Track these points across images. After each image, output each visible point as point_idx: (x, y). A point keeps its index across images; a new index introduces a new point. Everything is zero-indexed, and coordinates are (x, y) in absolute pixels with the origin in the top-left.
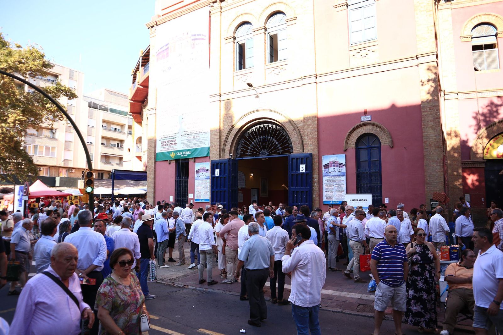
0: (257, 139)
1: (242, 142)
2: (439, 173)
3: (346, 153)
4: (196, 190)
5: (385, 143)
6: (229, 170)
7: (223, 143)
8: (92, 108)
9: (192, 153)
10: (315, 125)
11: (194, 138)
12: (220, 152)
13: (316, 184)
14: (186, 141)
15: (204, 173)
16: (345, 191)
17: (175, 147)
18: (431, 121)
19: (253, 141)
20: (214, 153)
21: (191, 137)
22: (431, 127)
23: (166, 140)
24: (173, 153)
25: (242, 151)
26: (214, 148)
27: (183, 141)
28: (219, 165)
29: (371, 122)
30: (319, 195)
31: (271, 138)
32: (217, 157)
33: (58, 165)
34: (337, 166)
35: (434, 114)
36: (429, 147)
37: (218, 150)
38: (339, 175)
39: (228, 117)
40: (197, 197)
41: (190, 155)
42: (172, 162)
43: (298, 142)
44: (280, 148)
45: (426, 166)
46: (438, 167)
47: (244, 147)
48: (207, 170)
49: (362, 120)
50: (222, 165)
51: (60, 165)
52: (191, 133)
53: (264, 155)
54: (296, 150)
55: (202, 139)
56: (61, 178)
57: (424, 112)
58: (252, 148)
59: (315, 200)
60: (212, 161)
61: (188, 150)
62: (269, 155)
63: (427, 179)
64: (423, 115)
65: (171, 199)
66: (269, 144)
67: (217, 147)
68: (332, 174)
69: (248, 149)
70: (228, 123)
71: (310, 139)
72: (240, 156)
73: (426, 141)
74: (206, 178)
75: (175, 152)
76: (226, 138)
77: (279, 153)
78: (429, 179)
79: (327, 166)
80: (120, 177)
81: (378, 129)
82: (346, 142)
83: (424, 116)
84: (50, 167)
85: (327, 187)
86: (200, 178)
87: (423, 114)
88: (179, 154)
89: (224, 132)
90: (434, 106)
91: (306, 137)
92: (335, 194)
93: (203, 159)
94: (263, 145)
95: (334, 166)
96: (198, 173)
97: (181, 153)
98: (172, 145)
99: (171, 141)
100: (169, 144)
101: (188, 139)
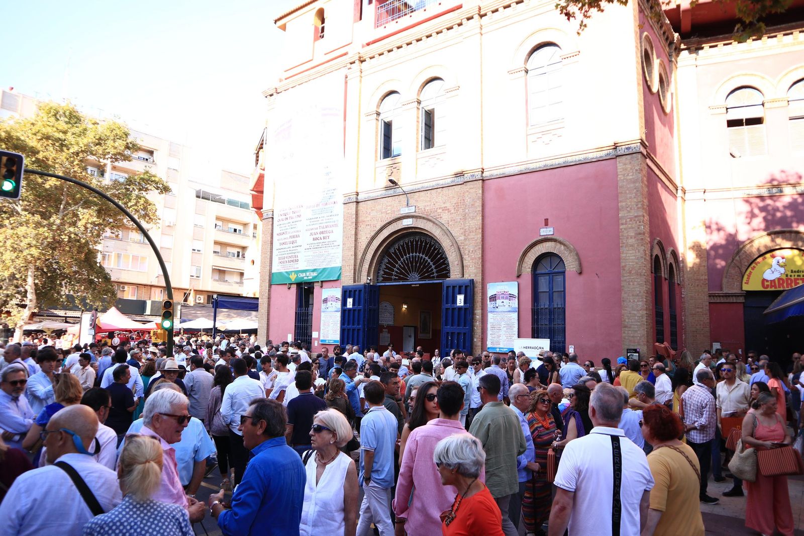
0: (405, 257)
1: (386, 260)
2: (641, 312)
3: (519, 280)
4: (322, 327)
5: (572, 266)
6: (365, 299)
7: (358, 261)
8: (201, 199)
9: (318, 275)
10: (480, 240)
11: (321, 254)
12: (355, 273)
13: (478, 324)
14: (311, 257)
15: (334, 303)
16: (517, 333)
17: (296, 266)
18: (631, 238)
19: (400, 260)
20: (346, 276)
21: (318, 252)
22: (632, 246)
23: (285, 256)
24: (293, 273)
25: (385, 273)
26: (347, 268)
27: (306, 258)
28: (352, 293)
29: (553, 237)
30: (482, 339)
31: (424, 256)
32: (350, 281)
33: (149, 283)
34: (506, 298)
35: (636, 228)
36: (628, 275)
37: (353, 271)
38: (509, 311)
40: (324, 337)
41: (316, 277)
42: (292, 286)
43: (456, 263)
44: (434, 270)
45: (624, 301)
46: (640, 303)
47: (387, 268)
48: (337, 299)
49: (542, 234)
50: (357, 293)
51: (153, 284)
52: (318, 247)
53: (414, 280)
54: (455, 275)
55: (332, 255)
56: (153, 302)
57: (622, 224)
58: (398, 269)
59: (476, 346)
60: (343, 286)
61: (314, 270)
62: (421, 279)
63: (625, 321)
64: (621, 229)
65: (290, 338)
66: (421, 264)
67: (351, 267)
68: (500, 309)
69: (393, 270)
71: (472, 259)
72: (383, 280)
73: (625, 266)
74: (336, 310)
75: (297, 272)
76: (363, 255)
77: (433, 277)
78: (627, 320)
79: (494, 298)
80: (225, 304)
81: (562, 247)
82: (519, 265)
83: (623, 230)
84: (138, 285)
85: (493, 327)
86: (328, 310)
87: (621, 227)
88: (301, 275)
89: (360, 246)
90: (636, 217)
91: (467, 256)
92: (503, 338)
93: (332, 283)
94: (416, 265)
95: (503, 298)
96: (325, 303)
97: (304, 274)
98: (292, 263)
99: (291, 257)
100: (289, 261)
101: (314, 254)
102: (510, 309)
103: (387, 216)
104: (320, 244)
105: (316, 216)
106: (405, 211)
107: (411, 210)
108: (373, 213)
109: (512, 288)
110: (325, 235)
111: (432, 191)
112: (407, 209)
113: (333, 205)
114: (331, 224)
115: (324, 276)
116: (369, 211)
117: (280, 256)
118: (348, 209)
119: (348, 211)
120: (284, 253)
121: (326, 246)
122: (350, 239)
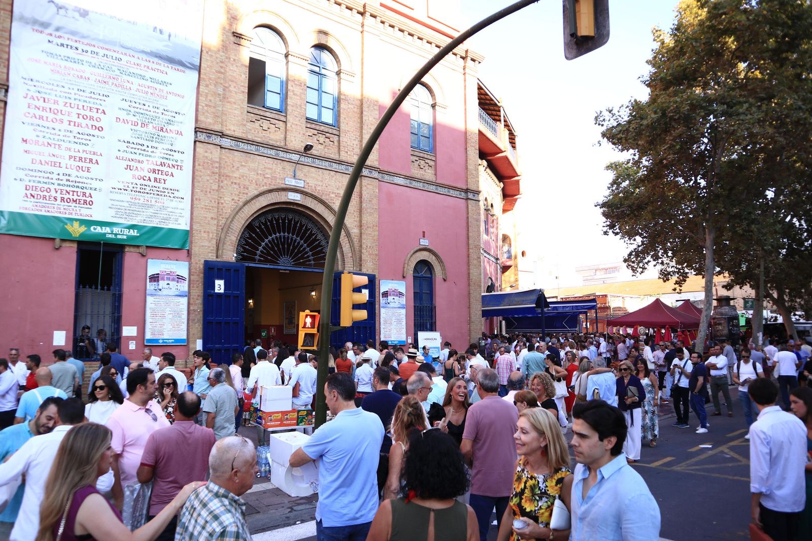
0: (274, 235)
3: (406, 280)
4: (149, 320)
7: (219, 229)
9: (141, 235)
11: (149, 203)
13: (376, 318)
14: (126, 204)
15: (174, 283)
16: (404, 327)
17: (85, 211)
19: (266, 238)
20: (203, 246)
21: (142, 199)
23: (51, 187)
24: (77, 224)
27: (113, 202)
28: (223, 273)
29: (429, 247)
30: (378, 333)
31: (298, 239)
32: (210, 254)
34: (397, 295)
35: (477, 253)
36: (473, 285)
37: (214, 242)
38: (399, 308)
39: (232, 183)
40: (153, 334)
41: (136, 238)
42: (65, 245)
44: (311, 257)
45: (471, 304)
46: (479, 306)
49: (421, 243)
50: (229, 272)
52: (142, 191)
53: (286, 265)
54: (348, 267)
55: (169, 210)
57: (471, 248)
58: (264, 248)
60: (205, 261)
61: (132, 227)
62: (292, 265)
63: (472, 318)
64: (470, 252)
65: (60, 339)
66: (295, 248)
67: (211, 235)
68: (392, 305)
69: (257, 249)
70: (232, 194)
71: (369, 254)
73: (472, 279)
74: (177, 293)
75: (88, 223)
77: (310, 265)
79: (386, 294)
81: (434, 257)
85: (386, 322)
86: (160, 293)
88: (99, 230)
89: (222, 209)
92: (394, 332)
93: (167, 253)
94: (284, 248)
95: (394, 295)
96: (155, 281)
97: (108, 230)
98: (74, 204)
99: (71, 193)
100: (62, 199)
101: (133, 201)
102: (399, 306)
103: (265, 180)
104: (148, 188)
105: (141, 142)
106: (292, 183)
107: (300, 184)
108: (243, 171)
109: (401, 286)
110: (158, 176)
111: (325, 171)
112: (294, 180)
113: (174, 135)
114: (171, 163)
115: (156, 238)
116: (237, 165)
117: (31, 184)
118: (206, 152)
119: (206, 154)
120: (45, 180)
121: (160, 193)
122: (209, 195)
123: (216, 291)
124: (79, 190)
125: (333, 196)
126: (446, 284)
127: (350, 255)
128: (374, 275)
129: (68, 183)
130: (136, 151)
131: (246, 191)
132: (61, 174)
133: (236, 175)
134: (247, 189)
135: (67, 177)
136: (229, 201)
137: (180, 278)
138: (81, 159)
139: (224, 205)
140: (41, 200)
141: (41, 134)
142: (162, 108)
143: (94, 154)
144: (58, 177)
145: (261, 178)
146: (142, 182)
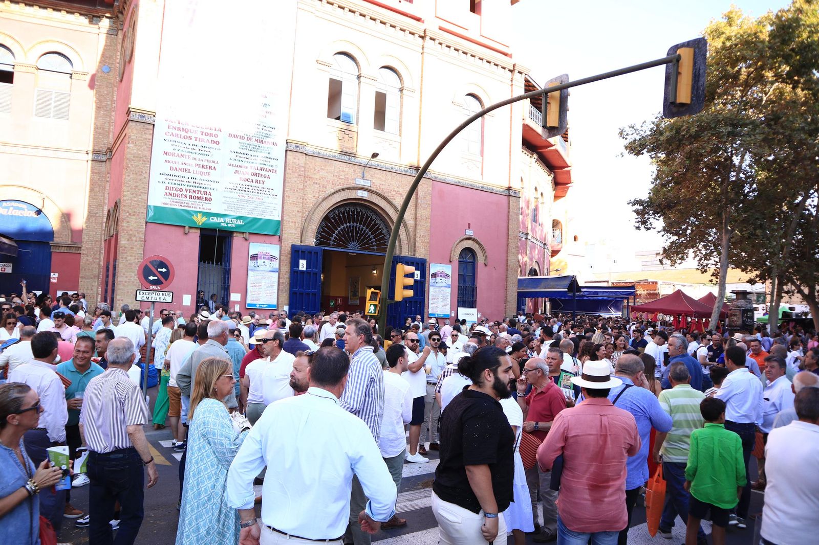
0: (345, 225)
1: (323, 224)
3: (452, 264)
4: (250, 289)
5: (481, 259)
7: (303, 220)
9: (245, 224)
10: (428, 228)
11: (252, 199)
12: (301, 233)
13: (425, 295)
14: (235, 200)
15: (269, 262)
16: (449, 303)
17: (206, 206)
19: (339, 227)
20: (290, 233)
21: (247, 196)
23: (184, 188)
24: (200, 215)
25: (323, 237)
26: (293, 224)
27: (226, 199)
28: (306, 254)
29: (472, 237)
31: (364, 228)
32: (296, 240)
34: (444, 277)
37: (299, 230)
38: (445, 287)
39: (314, 183)
40: (252, 300)
41: (242, 226)
44: (374, 243)
47: (325, 231)
49: (466, 233)
50: (311, 254)
52: (246, 190)
53: (354, 249)
54: (404, 252)
55: (267, 204)
58: (337, 235)
60: (291, 245)
61: (239, 218)
62: (359, 249)
65: (187, 301)
67: (297, 224)
68: (439, 284)
69: (332, 236)
70: (313, 192)
71: (423, 242)
74: (271, 269)
75: (208, 215)
76: (309, 214)
77: (374, 249)
79: (434, 275)
81: (477, 245)
82: (453, 253)
85: (433, 298)
86: (258, 269)
88: (215, 220)
89: (306, 204)
92: (440, 306)
93: (264, 238)
94: (352, 235)
95: (441, 276)
96: (254, 260)
97: (222, 220)
98: (199, 200)
99: (197, 192)
100: (191, 197)
101: (240, 198)
102: (446, 285)
103: (340, 181)
104: (251, 188)
105: (246, 152)
106: (361, 182)
107: (367, 184)
108: (322, 173)
109: (448, 269)
110: (259, 178)
112: (362, 181)
113: (271, 146)
114: (268, 168)
115: (255, 227)
116: (318, 168)
117: (170, 185)
118: (295, 159)
119: (295, 161)
120: (179, 183)
121: (259, 192)
122: (296, 193)
123: (300, 269)
124: (202, 190)
125: (394, 193)
126: (487, 268)
127: (406, 242)
128: (425, 260)
129: (195, 184)
130: (243, 159)
131: (325, 190)
132: (190, 178)
133: (317, 176)
134: (326, 188)
135: (194, 180)
136: (311, 198)
137: (273, 258)
138: (203, 166)
139: (308, 200)
140: (176, 198)
141: (177, 148)
142: (262, 125)
143: (213, 162)
144: (188, 180)
145: (336, 179)
146: (247, 183)
